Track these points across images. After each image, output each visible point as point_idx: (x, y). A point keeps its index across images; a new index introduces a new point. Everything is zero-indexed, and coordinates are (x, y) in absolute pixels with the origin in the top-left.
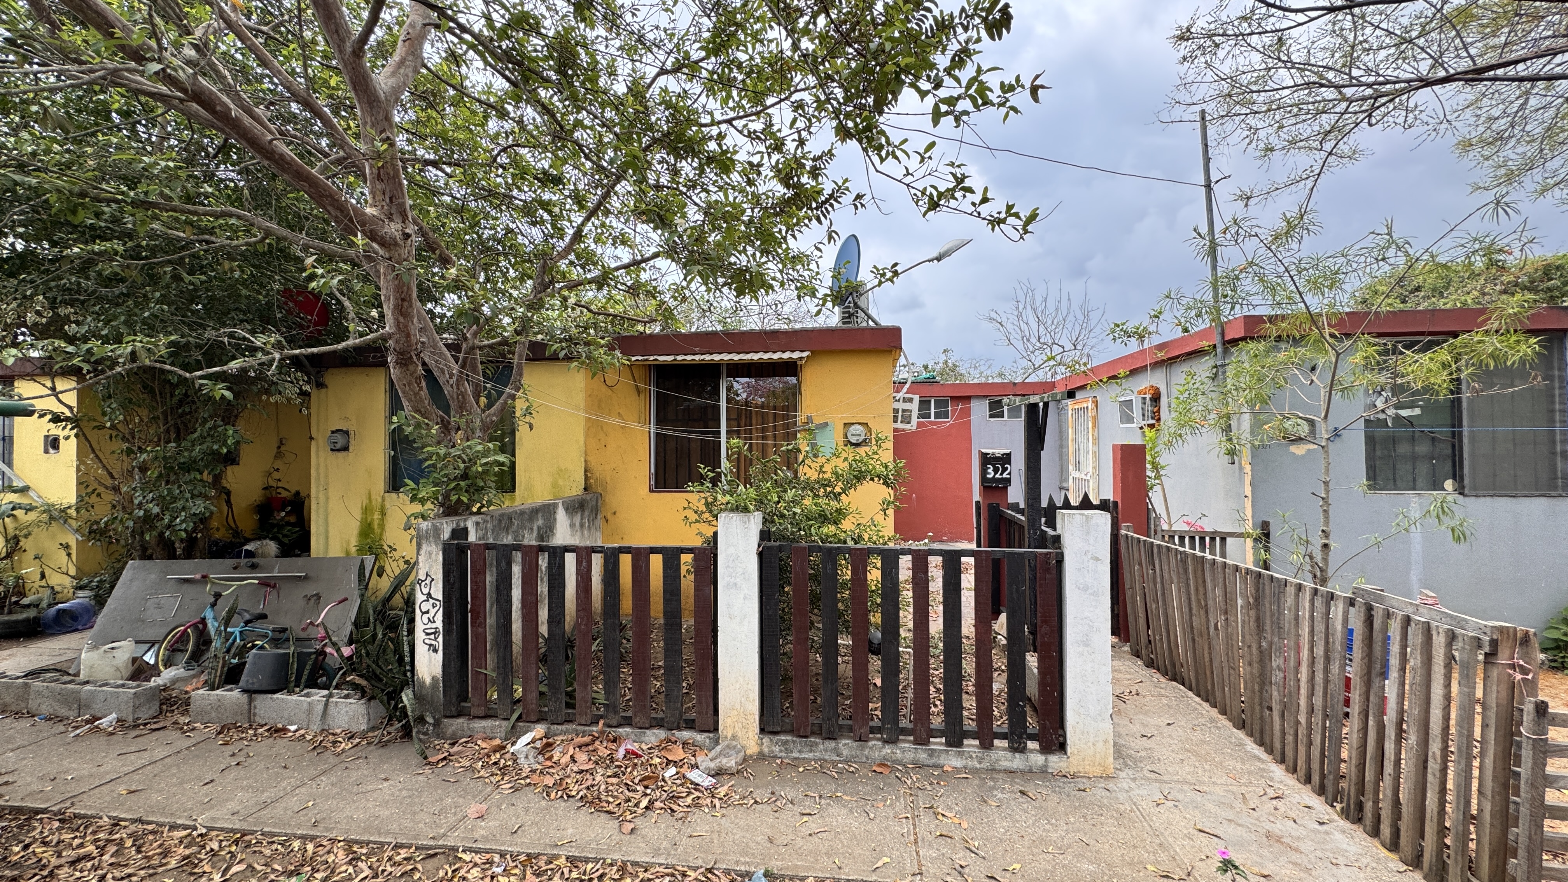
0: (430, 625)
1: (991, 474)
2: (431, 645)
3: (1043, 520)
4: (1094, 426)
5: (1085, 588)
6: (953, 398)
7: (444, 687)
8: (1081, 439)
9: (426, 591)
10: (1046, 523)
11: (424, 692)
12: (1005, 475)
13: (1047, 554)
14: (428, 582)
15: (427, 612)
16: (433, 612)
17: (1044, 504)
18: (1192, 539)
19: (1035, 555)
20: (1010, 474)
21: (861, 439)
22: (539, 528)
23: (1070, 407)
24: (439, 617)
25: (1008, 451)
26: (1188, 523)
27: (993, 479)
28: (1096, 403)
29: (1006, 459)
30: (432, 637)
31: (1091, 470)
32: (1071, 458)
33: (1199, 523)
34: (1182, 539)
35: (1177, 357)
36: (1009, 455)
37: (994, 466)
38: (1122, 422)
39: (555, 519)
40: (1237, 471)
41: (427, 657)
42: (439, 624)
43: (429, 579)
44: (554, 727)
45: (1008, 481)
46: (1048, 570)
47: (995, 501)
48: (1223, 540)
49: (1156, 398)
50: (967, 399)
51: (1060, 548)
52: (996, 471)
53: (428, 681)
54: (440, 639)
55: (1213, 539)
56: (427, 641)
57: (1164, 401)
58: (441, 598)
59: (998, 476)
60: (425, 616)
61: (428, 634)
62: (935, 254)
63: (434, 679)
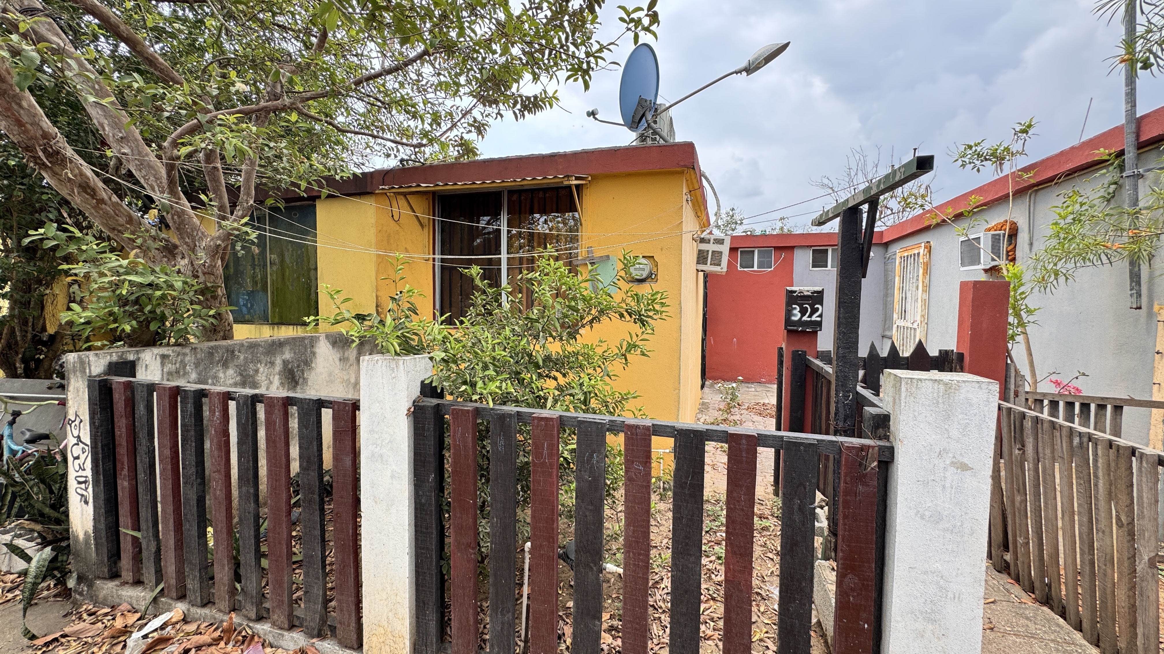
0: (81, 473)
1: (796, 315)
2: (82, 495)
3: (861, 373)
4: (925, 272)
5: (937, 518)
6: (776, 248)
7: (96, 544)
8: (910, 287)
9: (76, 433)
10: (864, 381)
11: (79, 548)
12: (814, 318)
13: (863, 448)
14: (77, 423)
15: (77, 458)
16: (83, 457)
17: (863, 352)
18: (1070, 405)
19: (838, 448)
20: (821, 316)
21: (645, 274)
22: (285, 363)
23: (898, 255)
24: (88, 465)
25: (819, 289)
26: (1057, 383)
27: (800, 322)
28: (929, 249)
29: (818, 297)
30: (83, 486)
31: (918, 318)
32: (897, 306)
33: (1075, 383)
34: (1054, 404)
35: (1051, 180)
36: (821, 293)
37: (801, 306)
38: (963, 264)
39: (314, 354)
40: (1143, 320)
41: (80, 509)
42: (88, 473)
43: (78, 420)
44: (193, 610)
45: (819, 324)
46: (862, 478)
47: (801, 347)
48: (1118, 409)
49: (1013, 235)
50: (792, 248)
51: (887, 438)
52: (803, 312)
53: (81, 536)
54: (90, 489)
55: (1101, 407)
56: (79, 491)
57: (1023, 238)
58: (89, 443)
59: (805, 318)
60: (77, 462)
61: (80, 483)
62: (744, 64)
63: (86, 533)
